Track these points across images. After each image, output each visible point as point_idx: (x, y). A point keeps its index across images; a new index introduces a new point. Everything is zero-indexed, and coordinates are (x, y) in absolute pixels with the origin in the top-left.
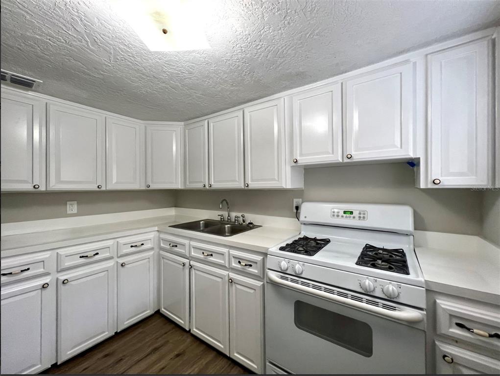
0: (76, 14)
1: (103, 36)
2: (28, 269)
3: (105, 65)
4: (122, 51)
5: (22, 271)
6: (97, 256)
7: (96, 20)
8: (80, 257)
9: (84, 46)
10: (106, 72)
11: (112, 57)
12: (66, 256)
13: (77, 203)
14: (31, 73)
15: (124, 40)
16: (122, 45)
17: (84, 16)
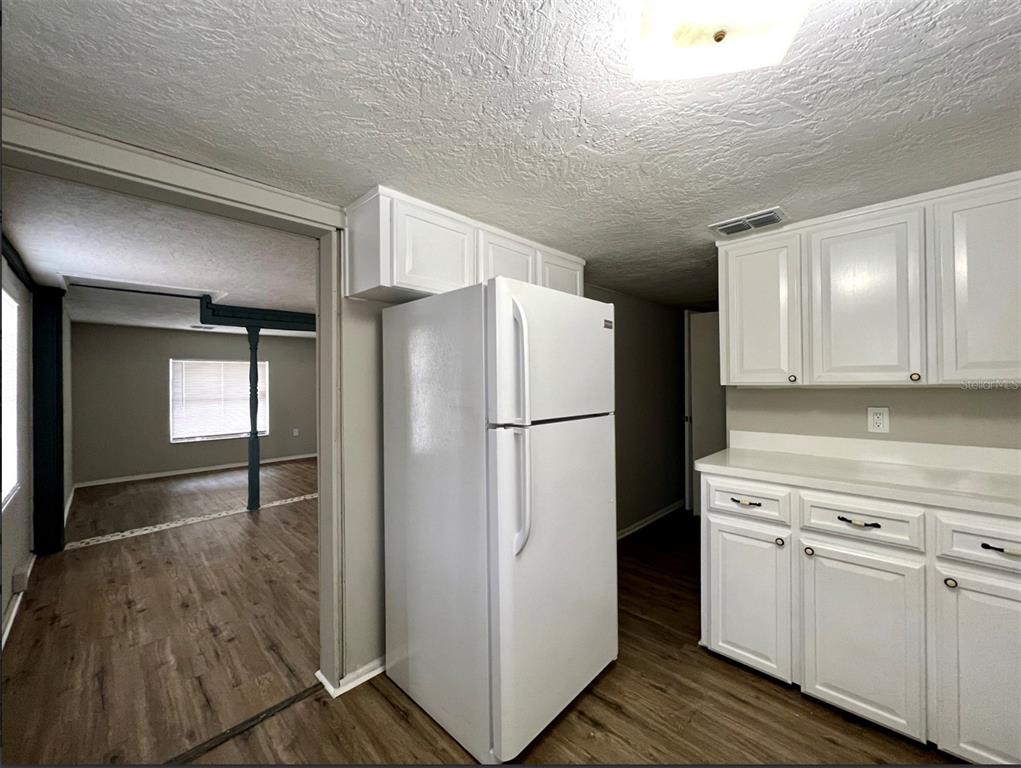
0: (693, 111)
1: (746, 100)
2: (759, 505)
3: (807, 127)
4: (797, 89)
5: (751, 504)
6: (875, 532)
7: (713, 94)
8: (839, 518)
9: (748, 132)
10: (824, 136)
11: (795, 110)
12: (812, 506)
13: (890, 413)
14: (753, 206)
15: (773, 73)
16: (780, 83)
17: (701, 104)
